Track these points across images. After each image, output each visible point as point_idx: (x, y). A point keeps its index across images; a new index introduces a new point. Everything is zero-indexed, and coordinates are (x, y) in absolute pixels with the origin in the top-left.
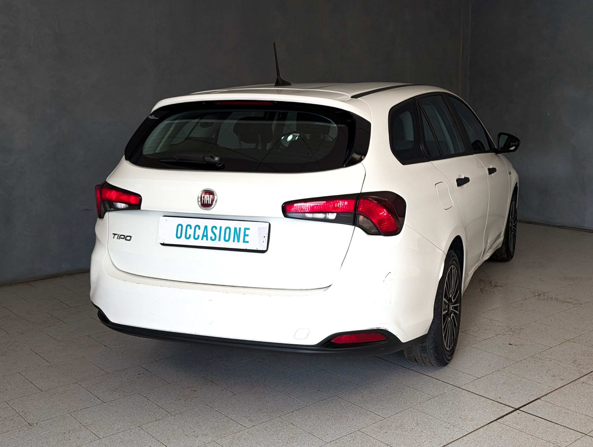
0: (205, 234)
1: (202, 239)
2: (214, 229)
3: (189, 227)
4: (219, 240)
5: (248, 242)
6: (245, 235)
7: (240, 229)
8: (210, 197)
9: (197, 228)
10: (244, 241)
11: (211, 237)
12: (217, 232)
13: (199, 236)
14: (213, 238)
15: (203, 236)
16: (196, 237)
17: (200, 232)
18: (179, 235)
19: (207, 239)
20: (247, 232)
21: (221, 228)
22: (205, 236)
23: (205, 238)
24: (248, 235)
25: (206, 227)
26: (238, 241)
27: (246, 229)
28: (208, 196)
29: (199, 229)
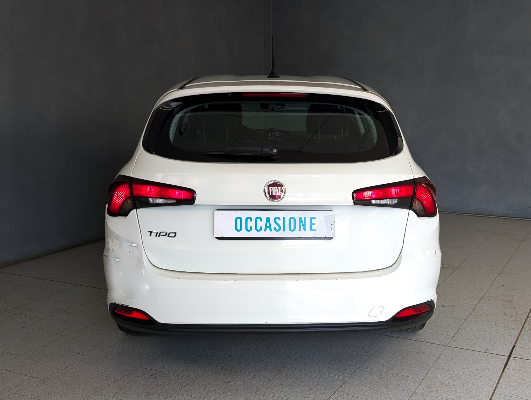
0: (268, 225)
1: (265, 230)
2: (277, 220)
3: (249, 220)
4: (284, 230)
5: (315, 230)
6: (311, 224)
7: (305, 218)
8: (278, 188)
9: (258, 220)
10: (311, 230)
11: (275, 228)
12: (281, 222)
13: (261, 228)
14: (277, 228)
15: (266, 227)
16: (258, 228)
17: (262, 224)
18: (239, 228)
19: (271, 230)
20: (313, 221)
21: (284, 218)
22: (268, 227)
23: (268, 229)
24: (314, 224)
25: (268, 219)
26: (305, 230)
27: (311, 218)
28: (276, 187)
29: (261, 220)
